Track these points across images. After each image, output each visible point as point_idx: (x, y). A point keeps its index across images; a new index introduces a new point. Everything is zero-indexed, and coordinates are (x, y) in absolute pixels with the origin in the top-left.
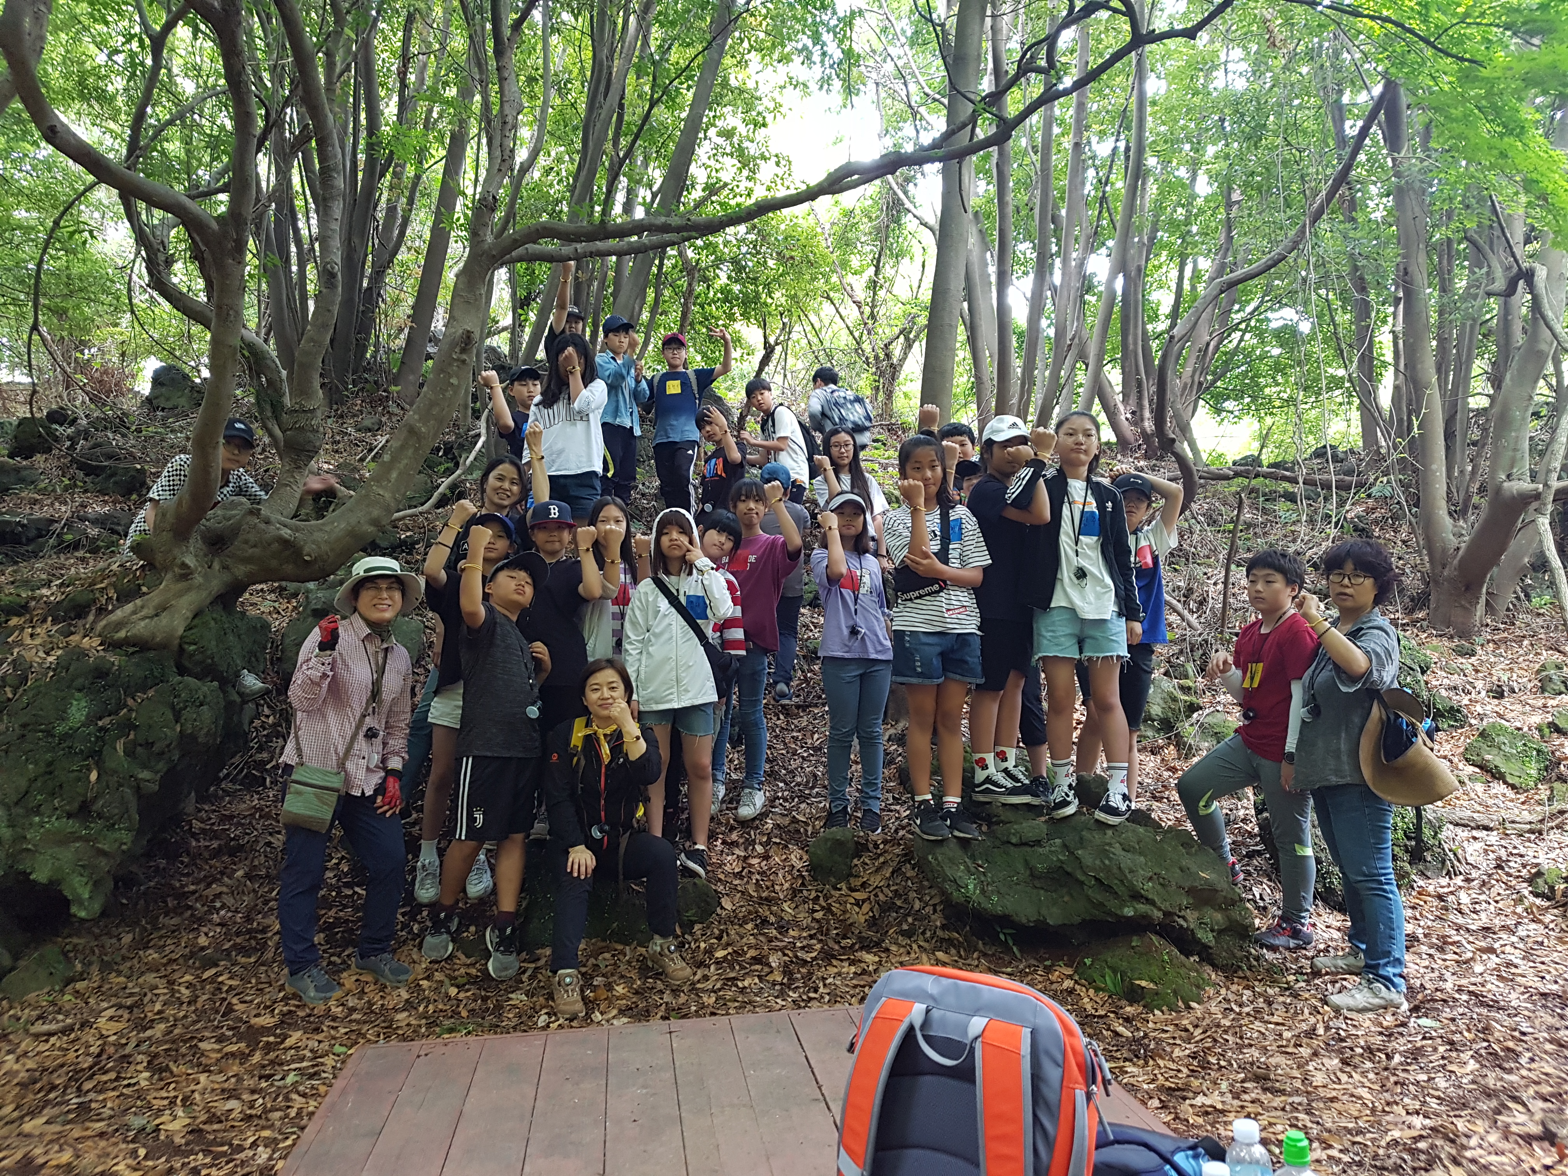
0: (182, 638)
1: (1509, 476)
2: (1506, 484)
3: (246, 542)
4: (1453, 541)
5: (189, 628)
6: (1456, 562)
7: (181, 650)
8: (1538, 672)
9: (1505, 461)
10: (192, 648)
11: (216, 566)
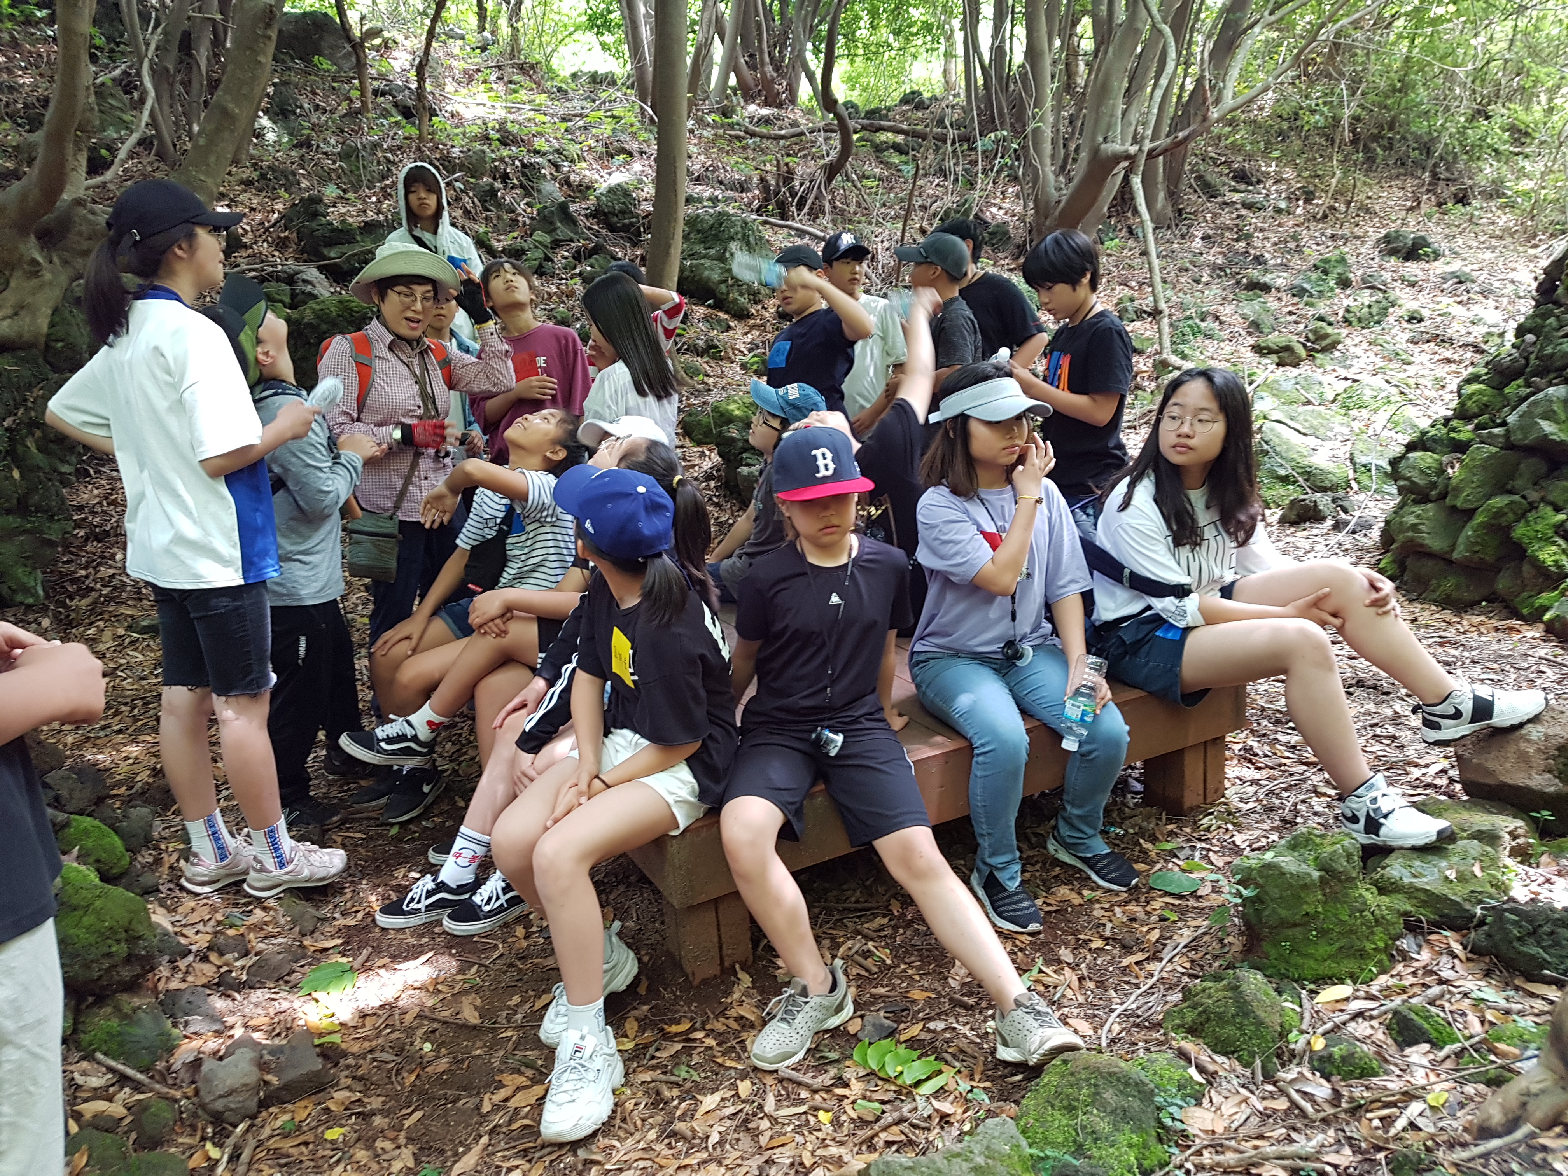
0: (48, 335)
1: (1105, 139)
2: (1103, 146)
4: (1055, 194)
5: (52, 325)
6: (1057, 213)
7: (47, 346)
9: (1103, 125)
10: (60, 345)
11: (56, 260)
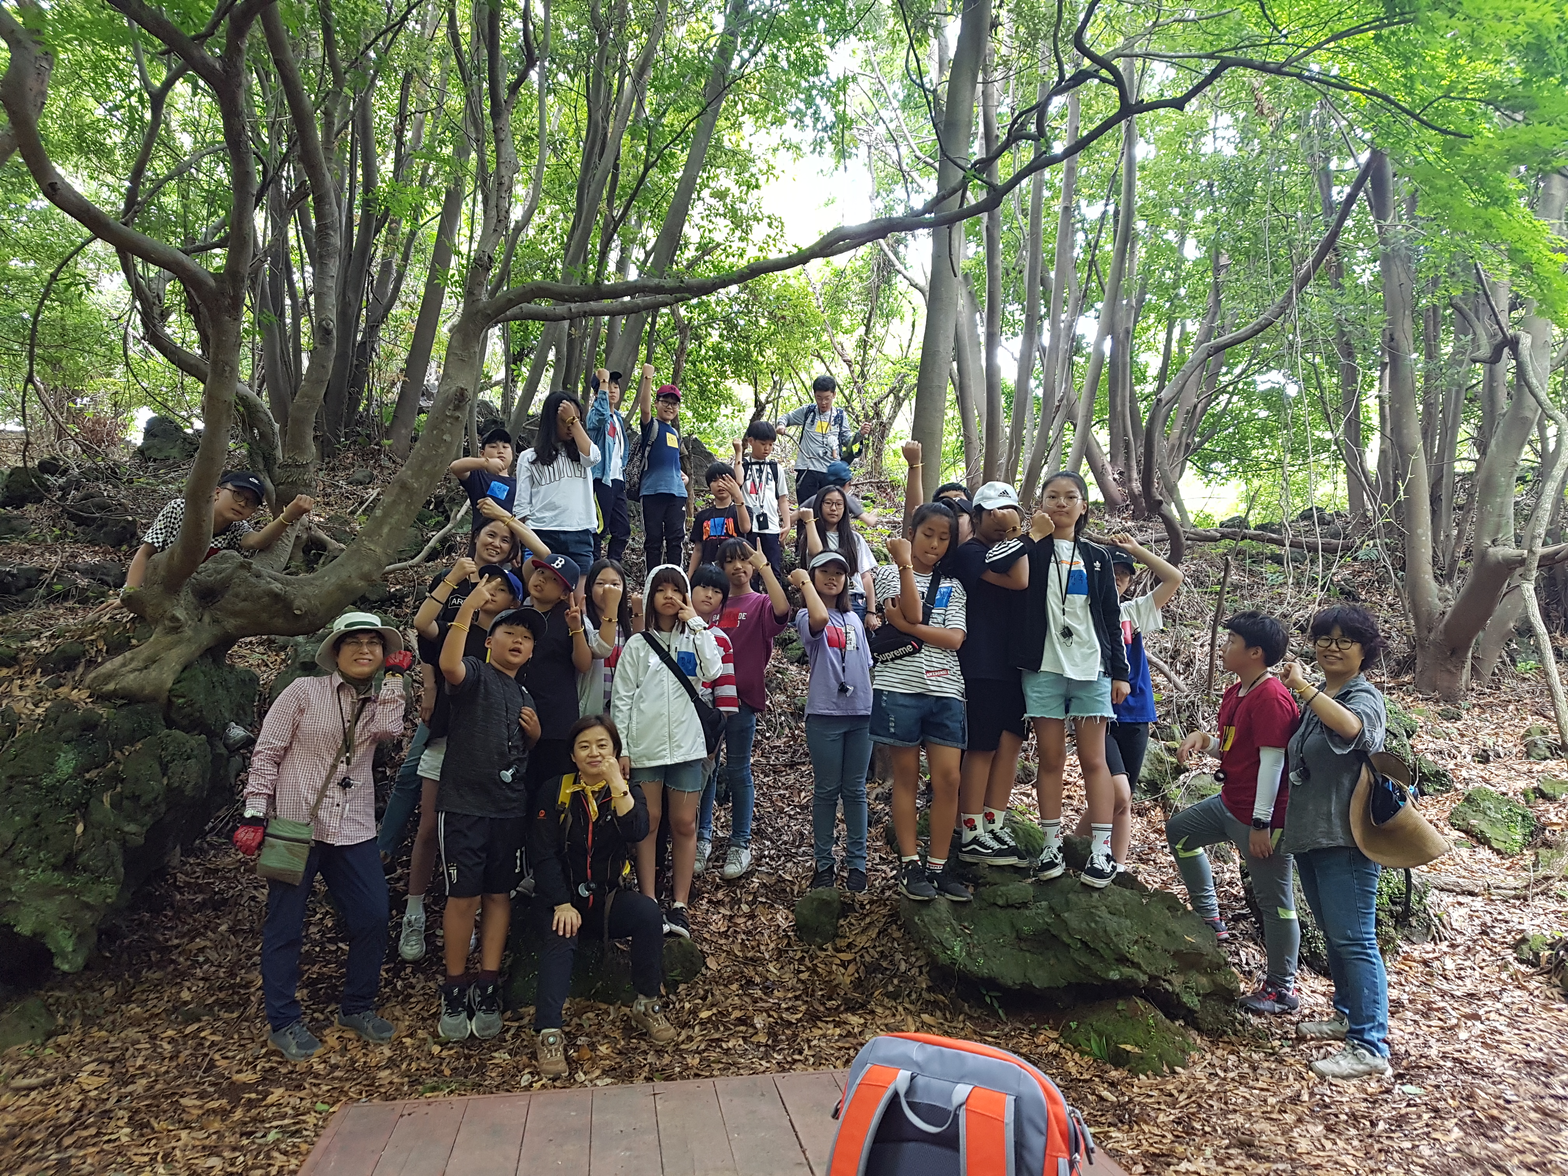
0: (170, 691)
1: (1494, 542)
2: (1491, 550)
3: (237, 595)
4: (1440, 606)
5: (177, 681)
6: (1441, 626)
7: (170, 702)
8: (1523, 737)
9: (1490, 526)
10: (181, 701)
11: (206, 619)
